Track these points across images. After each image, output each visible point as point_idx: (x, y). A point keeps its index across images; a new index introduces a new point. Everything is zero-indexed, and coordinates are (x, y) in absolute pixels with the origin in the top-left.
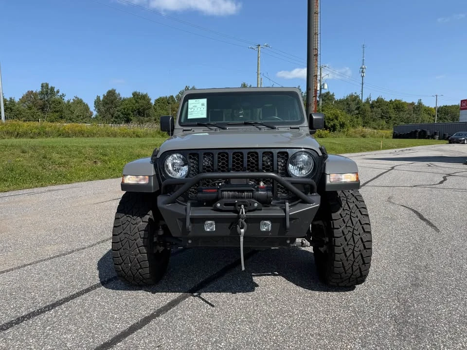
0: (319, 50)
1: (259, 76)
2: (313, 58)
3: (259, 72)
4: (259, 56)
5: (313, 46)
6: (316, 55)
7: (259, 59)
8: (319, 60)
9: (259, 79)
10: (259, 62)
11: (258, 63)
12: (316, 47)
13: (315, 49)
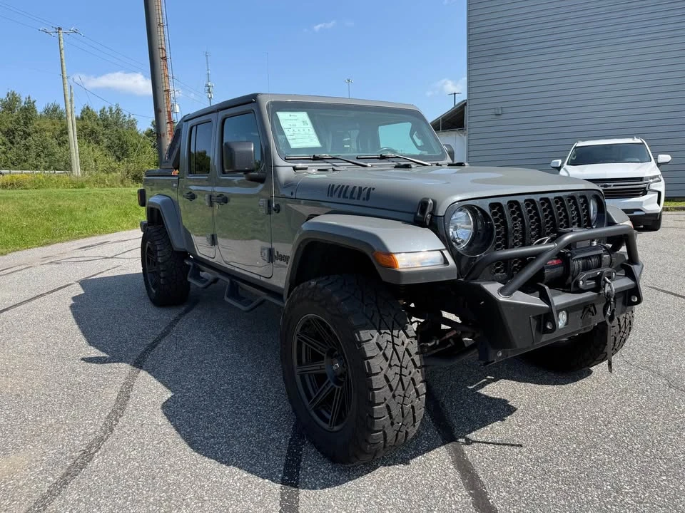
0: (168, 51)
1: (66, 81)
2: (160, 63)
3: (65, 75)
4: (62, 46)
5: (158, 44)
6: (164, 58)
7: (63, 52)
8: (169, 67)
9: (67, 87)
10: (63, 57)
11: (62, 59)
12: (163, 46)
13: (162, 48)
